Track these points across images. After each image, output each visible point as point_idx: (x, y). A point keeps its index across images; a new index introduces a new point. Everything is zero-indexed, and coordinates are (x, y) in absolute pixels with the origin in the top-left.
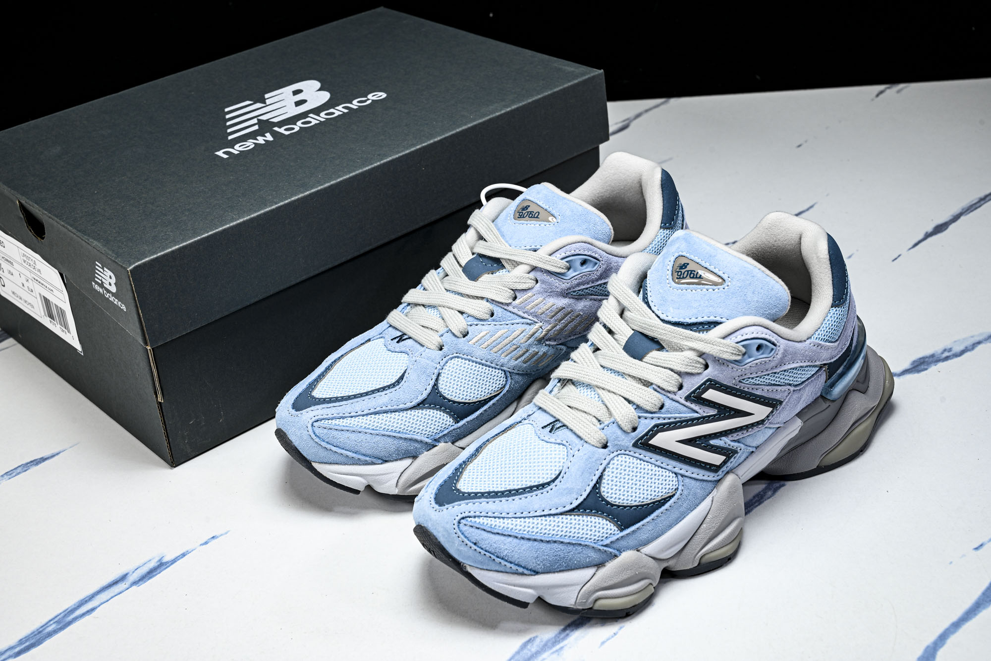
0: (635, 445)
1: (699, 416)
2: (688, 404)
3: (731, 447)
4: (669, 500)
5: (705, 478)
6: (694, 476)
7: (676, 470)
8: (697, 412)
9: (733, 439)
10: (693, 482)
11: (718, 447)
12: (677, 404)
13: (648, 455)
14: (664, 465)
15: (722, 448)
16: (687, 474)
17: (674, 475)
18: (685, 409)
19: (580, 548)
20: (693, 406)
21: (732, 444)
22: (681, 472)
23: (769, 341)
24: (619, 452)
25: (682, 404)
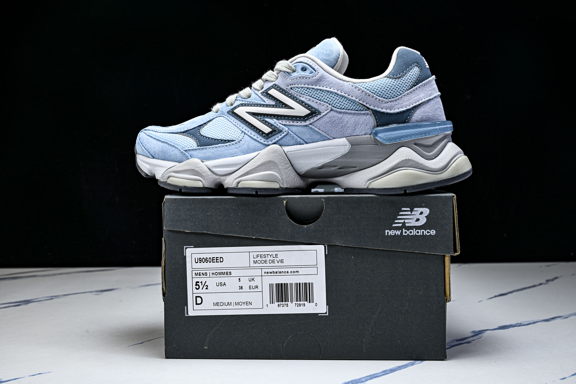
0: (228, 112)
1: (265, 103)
2: (262, 97)
3: (278, 126)
4: (231, 142)
5: (258, 139)
6: (252, 136)
7: (243, 130)
8: (265, 102)
9: (282, 123)
10: (249, 138)
11: (269, 123)
12: (257, 96)
13: (233, 119)
14: (238, 126)
15: (272, 125)
16: (247, 133)
17: (241, 132)
18: (260, 99)
19: (174, 148)
20: (264, 98)
21: (279, 124)
22: (245, 131)
23: (310, 66)
24: (222, 115)
25: (259, 97)
